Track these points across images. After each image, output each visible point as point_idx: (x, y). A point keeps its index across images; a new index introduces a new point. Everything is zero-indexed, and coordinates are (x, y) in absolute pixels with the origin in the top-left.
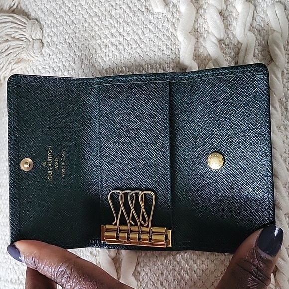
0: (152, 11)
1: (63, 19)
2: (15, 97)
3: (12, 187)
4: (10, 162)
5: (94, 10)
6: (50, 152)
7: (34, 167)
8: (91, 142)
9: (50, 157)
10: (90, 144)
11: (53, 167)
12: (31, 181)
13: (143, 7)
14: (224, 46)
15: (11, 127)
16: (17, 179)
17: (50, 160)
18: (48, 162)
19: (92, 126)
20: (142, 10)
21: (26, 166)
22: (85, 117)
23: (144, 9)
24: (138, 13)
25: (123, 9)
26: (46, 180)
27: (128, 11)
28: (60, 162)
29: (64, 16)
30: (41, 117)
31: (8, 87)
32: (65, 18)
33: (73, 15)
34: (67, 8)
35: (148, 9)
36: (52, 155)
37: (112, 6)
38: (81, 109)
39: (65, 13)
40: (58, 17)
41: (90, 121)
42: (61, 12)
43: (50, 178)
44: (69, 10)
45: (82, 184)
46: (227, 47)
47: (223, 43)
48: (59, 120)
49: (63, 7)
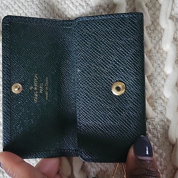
0: (91, 5)
1: (18, 12)
2: (8, 33)
3: (5, 107)
4: (3, 86)
5: (43, 5)
6: (36, 79)
7: (22, 90)
8: (69, 71)
9: (35, 82)
10: (68, 73)
11: (38, 91)
12: (20, 102)
13: (84, 2)
14: (150, 32)
15: (4, 57)
16: (9, 100)
17: (36, 85)
18: (34, 87)
19: (71, 59)
20: (82, 4)
21: (16, 89)
22: (65, 51)
23: (84, 3)
24: (79, 7)
25: (68, 4)
26: (33, 101)
27: (71, 6)
28: (44, 87)
29: (19, 10)
30: (29, 50)
31: (3, 25)
32: (19, 12)
33: (26, 8)
34: (21, 3)
35: (87, 3)
36: (38, 81)
37: (58, 2)
38: (62, 44)
39: (20, 7)
40: (14, 10)
41: (68, 55)
42: (16, 7)
43: (36, 99)
44: (23, 5)
45: (62, 105)
46: (153, 32)
47: (149, 29)
48: (44, 53)
49: (17, 3)
